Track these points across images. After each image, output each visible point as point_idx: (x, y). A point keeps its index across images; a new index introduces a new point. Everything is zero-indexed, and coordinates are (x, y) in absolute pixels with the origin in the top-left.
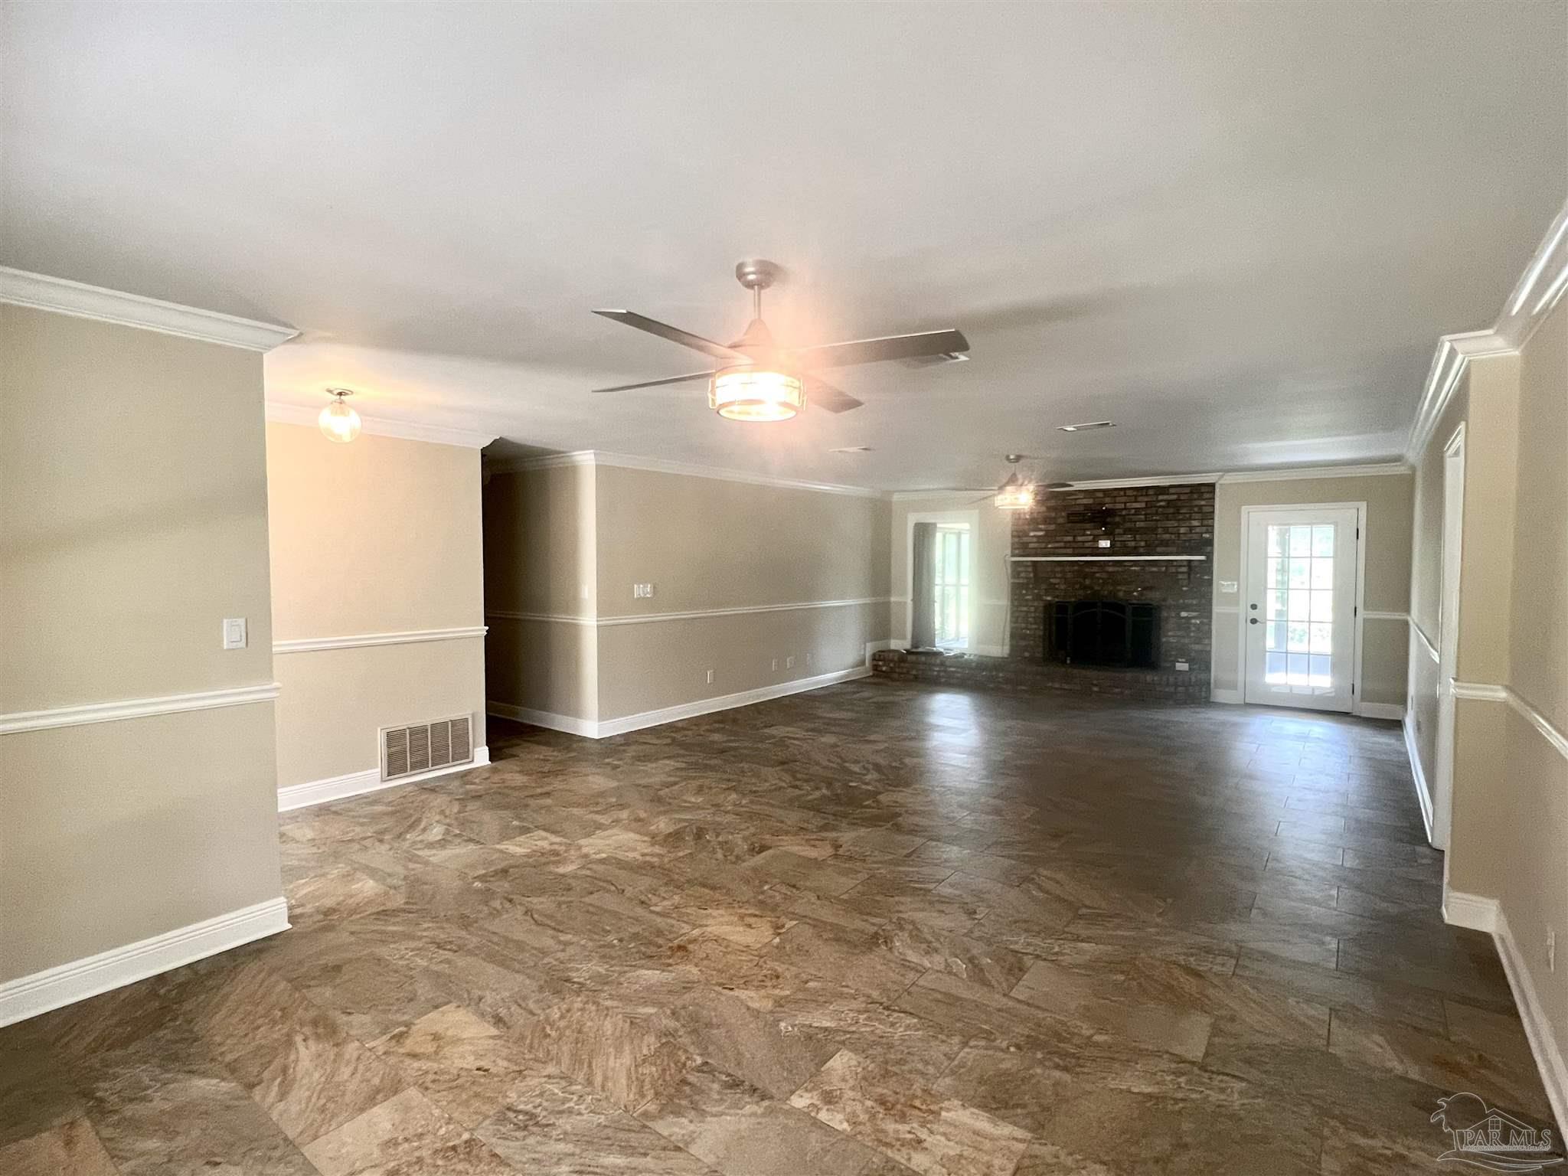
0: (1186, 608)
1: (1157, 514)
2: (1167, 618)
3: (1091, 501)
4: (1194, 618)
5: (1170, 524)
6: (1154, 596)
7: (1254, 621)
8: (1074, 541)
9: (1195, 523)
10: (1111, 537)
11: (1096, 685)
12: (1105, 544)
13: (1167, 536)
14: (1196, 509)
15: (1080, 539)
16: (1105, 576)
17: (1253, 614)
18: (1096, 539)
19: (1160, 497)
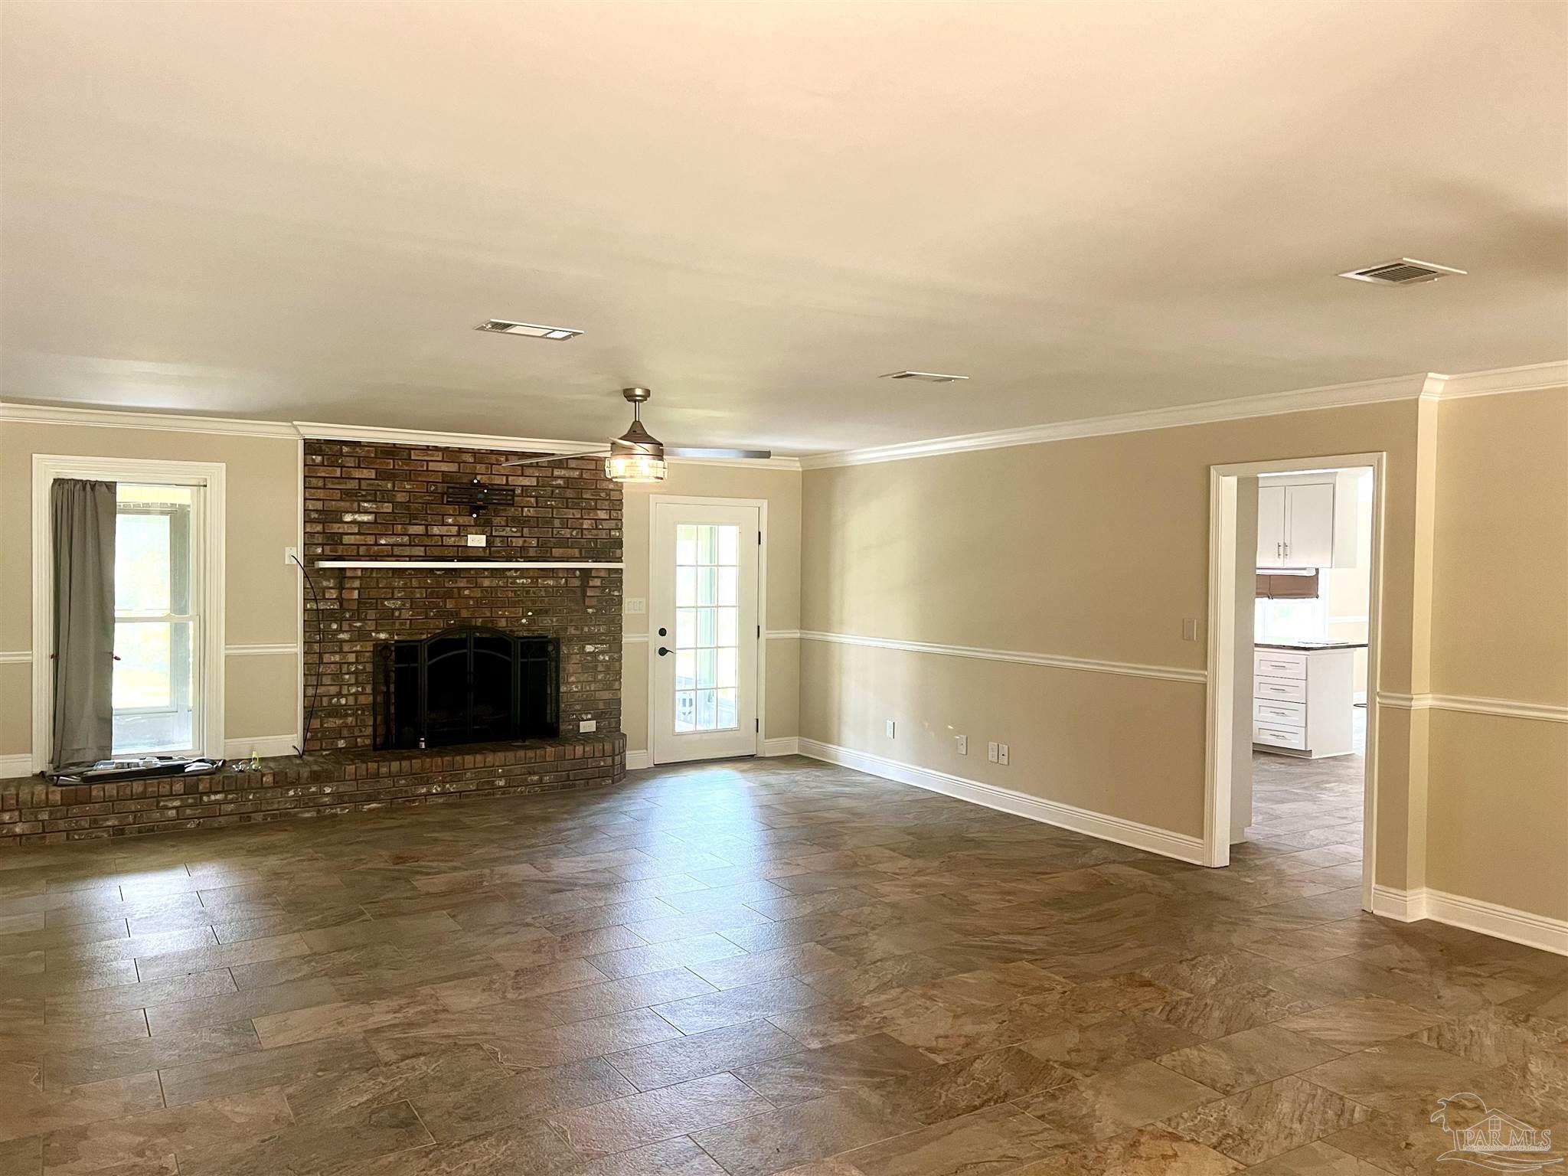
0: (592, 639)
1: (552, 497)
2: (569, 656)
3: (452, 467)
4: (603, 652)
5: (570, 513)
6: (548, 624)
7: (663, 652)
8: (427, 535)
9: (602, 515)
10: (488, 529)
11: (500, 777)
12: (477, 540)
13: (566, 533)
14: (603, 495)
15: (436, 530)
16: (478, 593)
17: (663, 642)
18: (463, 531)
19: (557, 473)
